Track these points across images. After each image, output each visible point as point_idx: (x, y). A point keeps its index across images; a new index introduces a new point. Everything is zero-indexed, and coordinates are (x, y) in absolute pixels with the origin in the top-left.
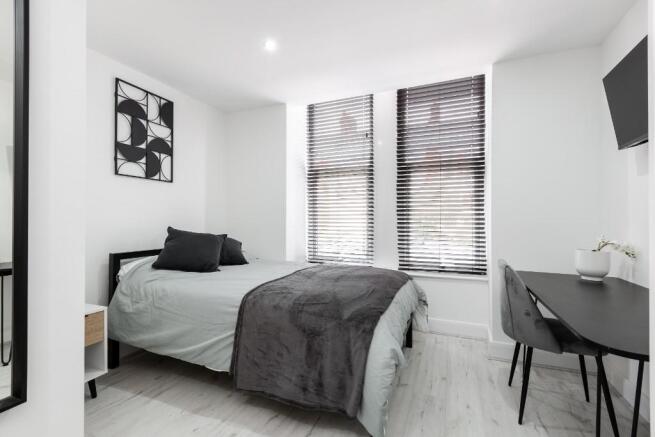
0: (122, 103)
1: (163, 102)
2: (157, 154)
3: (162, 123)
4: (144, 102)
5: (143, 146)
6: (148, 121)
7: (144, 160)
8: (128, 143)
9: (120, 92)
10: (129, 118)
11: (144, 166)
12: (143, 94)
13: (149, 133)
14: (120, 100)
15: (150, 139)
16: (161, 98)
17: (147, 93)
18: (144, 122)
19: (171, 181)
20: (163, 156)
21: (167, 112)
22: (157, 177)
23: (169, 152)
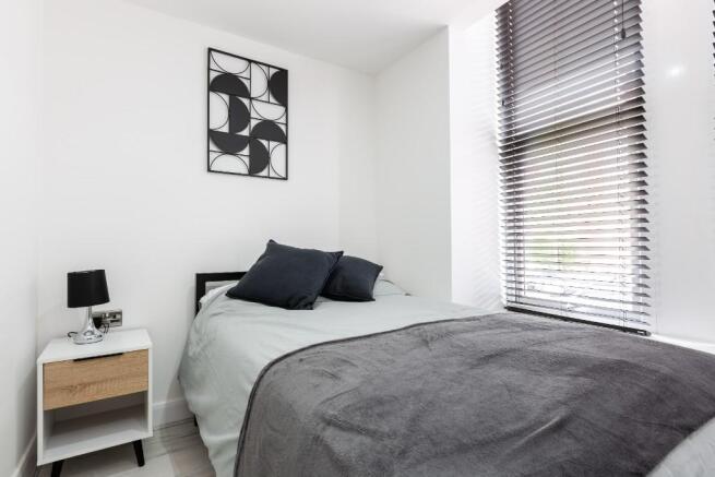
0: (216, 79)
1: (273, 71)
2: (265, 142)
3: (272, 100)
4: (246, 75)
5: (246, 133)
6: (251, 99)
7: (246, 151)
8: (225, 129)
9: (213, 66)
10: (226, 97)
11: (247, 160)
12: (244, 64)
13: (253, 114)
14: (213, 75)
15: (254, 123)
16: (269, 66)
17: (250, 61)
18: (246, 101)
19: (286, 179)
20: (273, 144)
21: (279, 85)
22: (264, 173)
23: (282, 138)
